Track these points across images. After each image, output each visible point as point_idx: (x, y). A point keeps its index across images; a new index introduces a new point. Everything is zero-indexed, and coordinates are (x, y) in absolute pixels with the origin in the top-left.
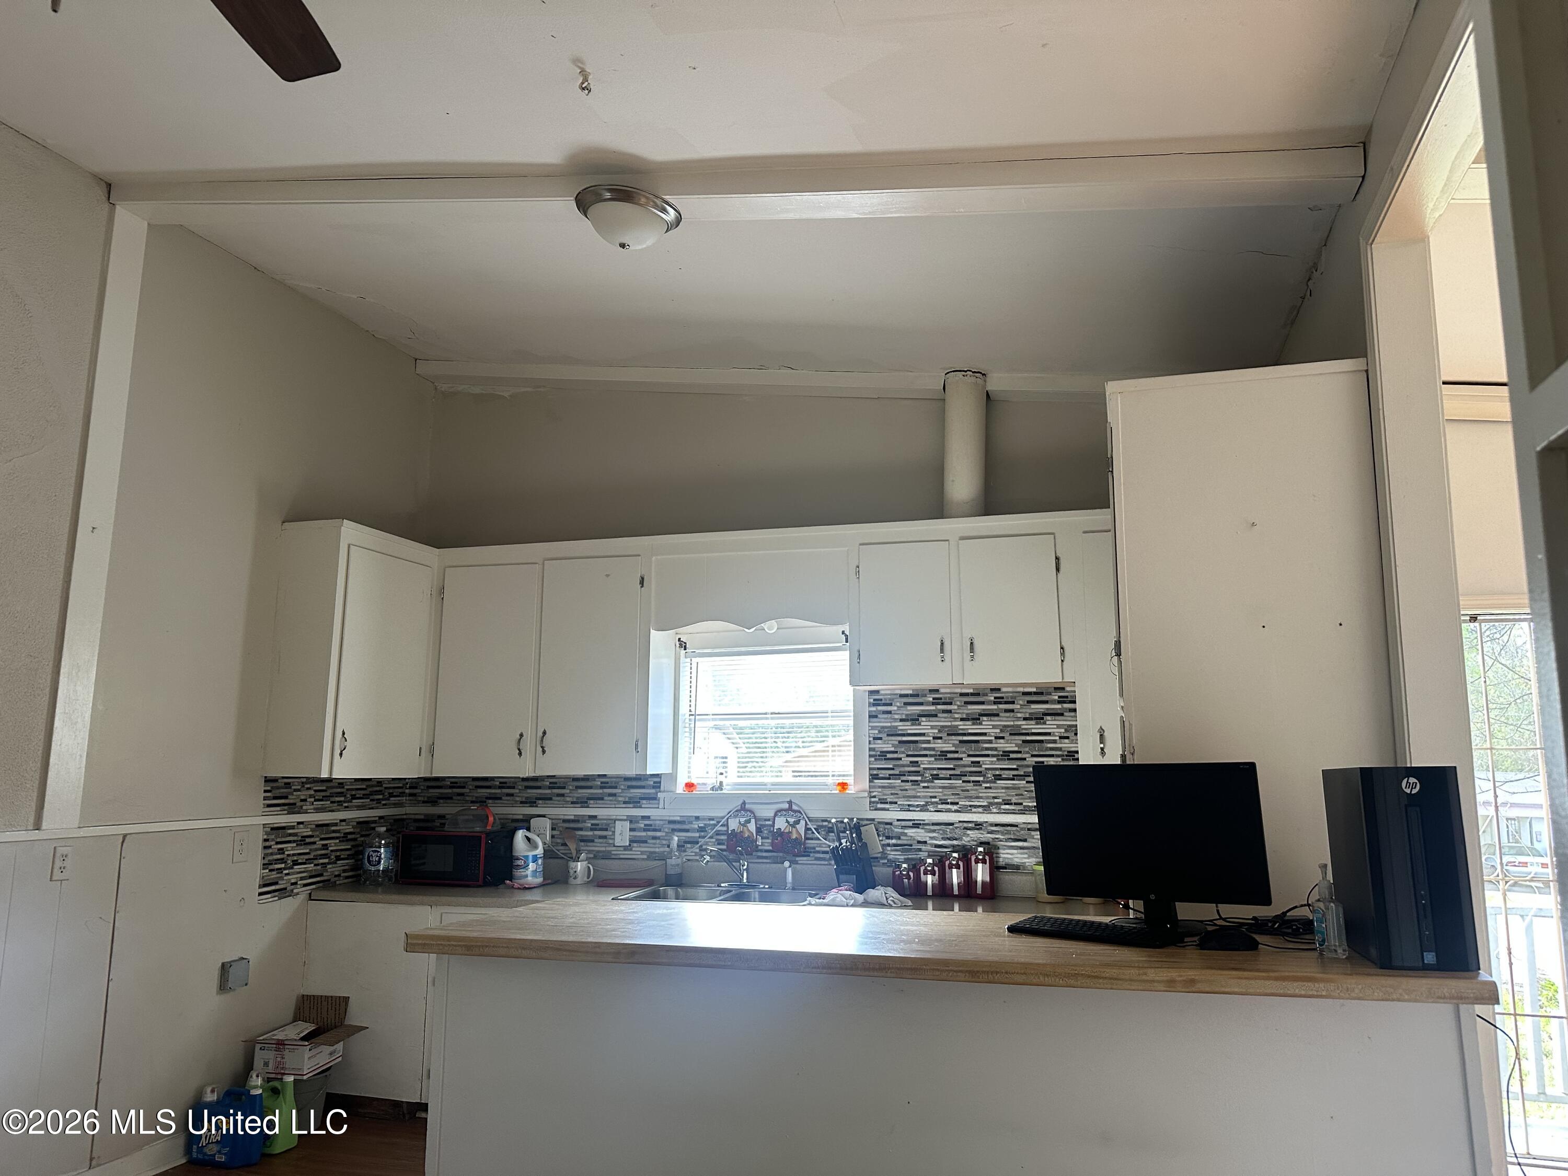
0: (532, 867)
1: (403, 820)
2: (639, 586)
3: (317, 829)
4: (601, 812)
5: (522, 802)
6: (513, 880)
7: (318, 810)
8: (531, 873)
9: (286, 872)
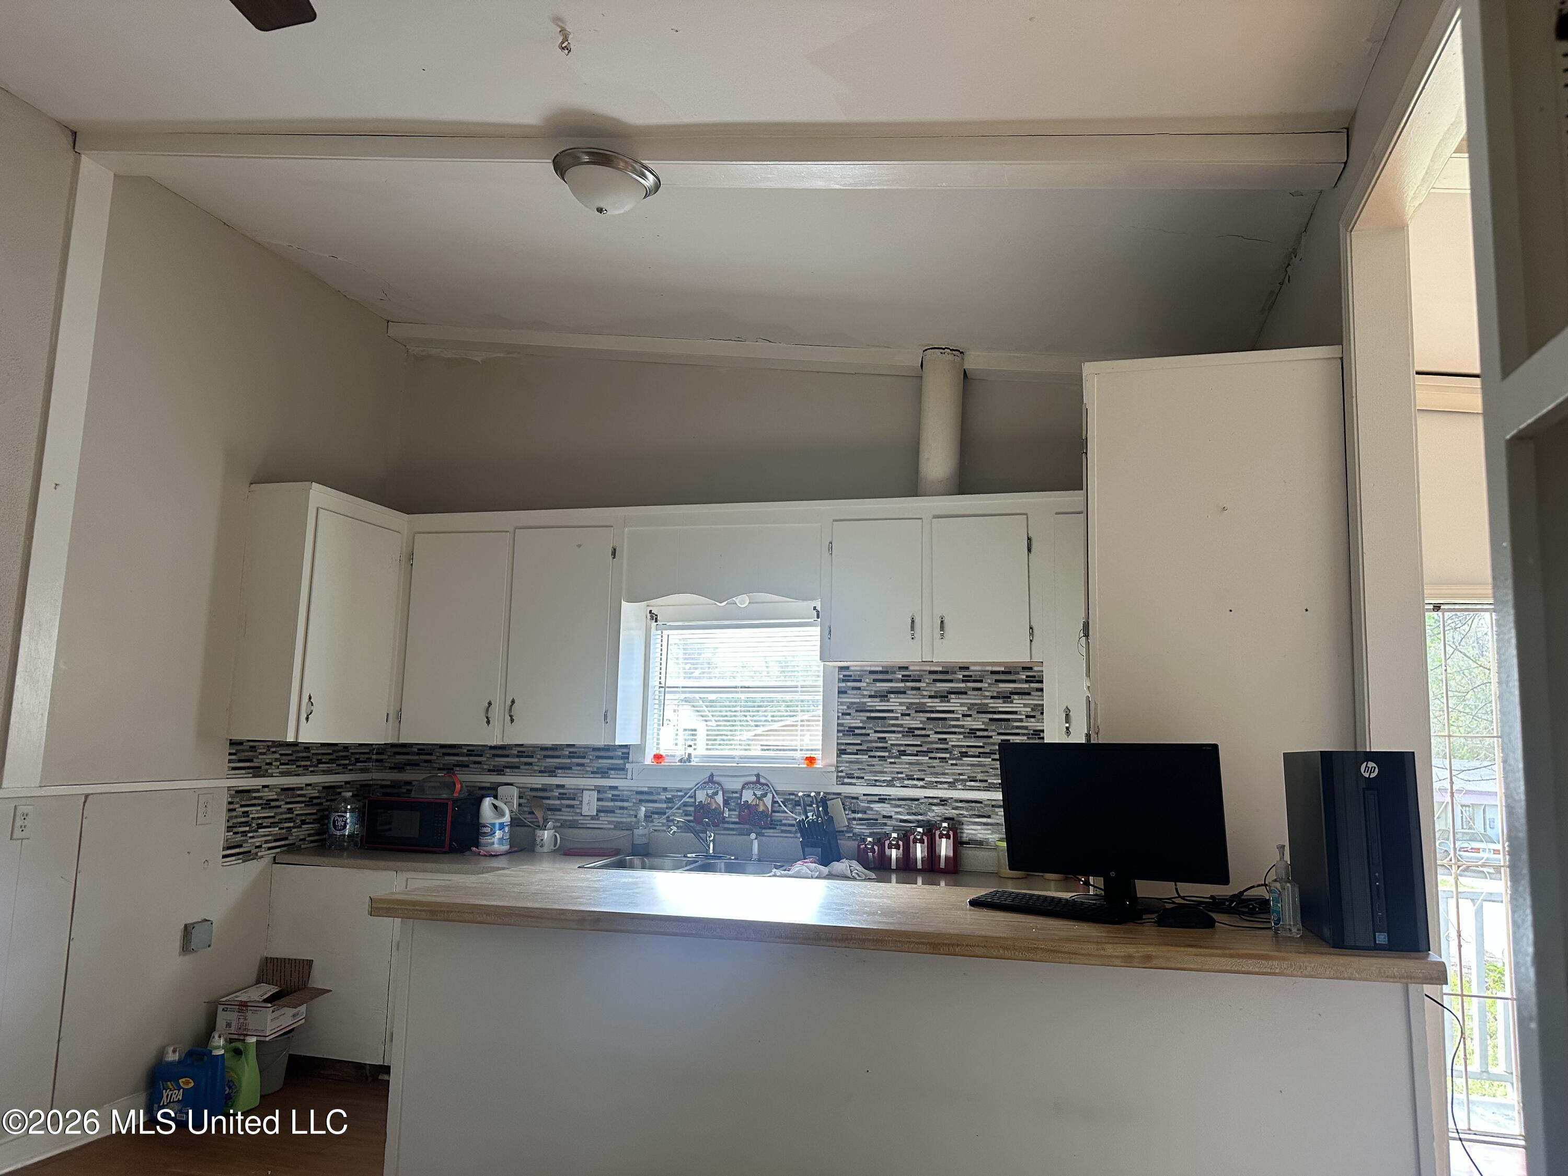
0: (498, 834)
1: (369, 785)
2: (611, 558)
3: (283, 792)
4: (570, 782)
5: (489, 770)
6: (479, 847)
7: (283, 774)
8: (497, 840)
9: (251, 835)
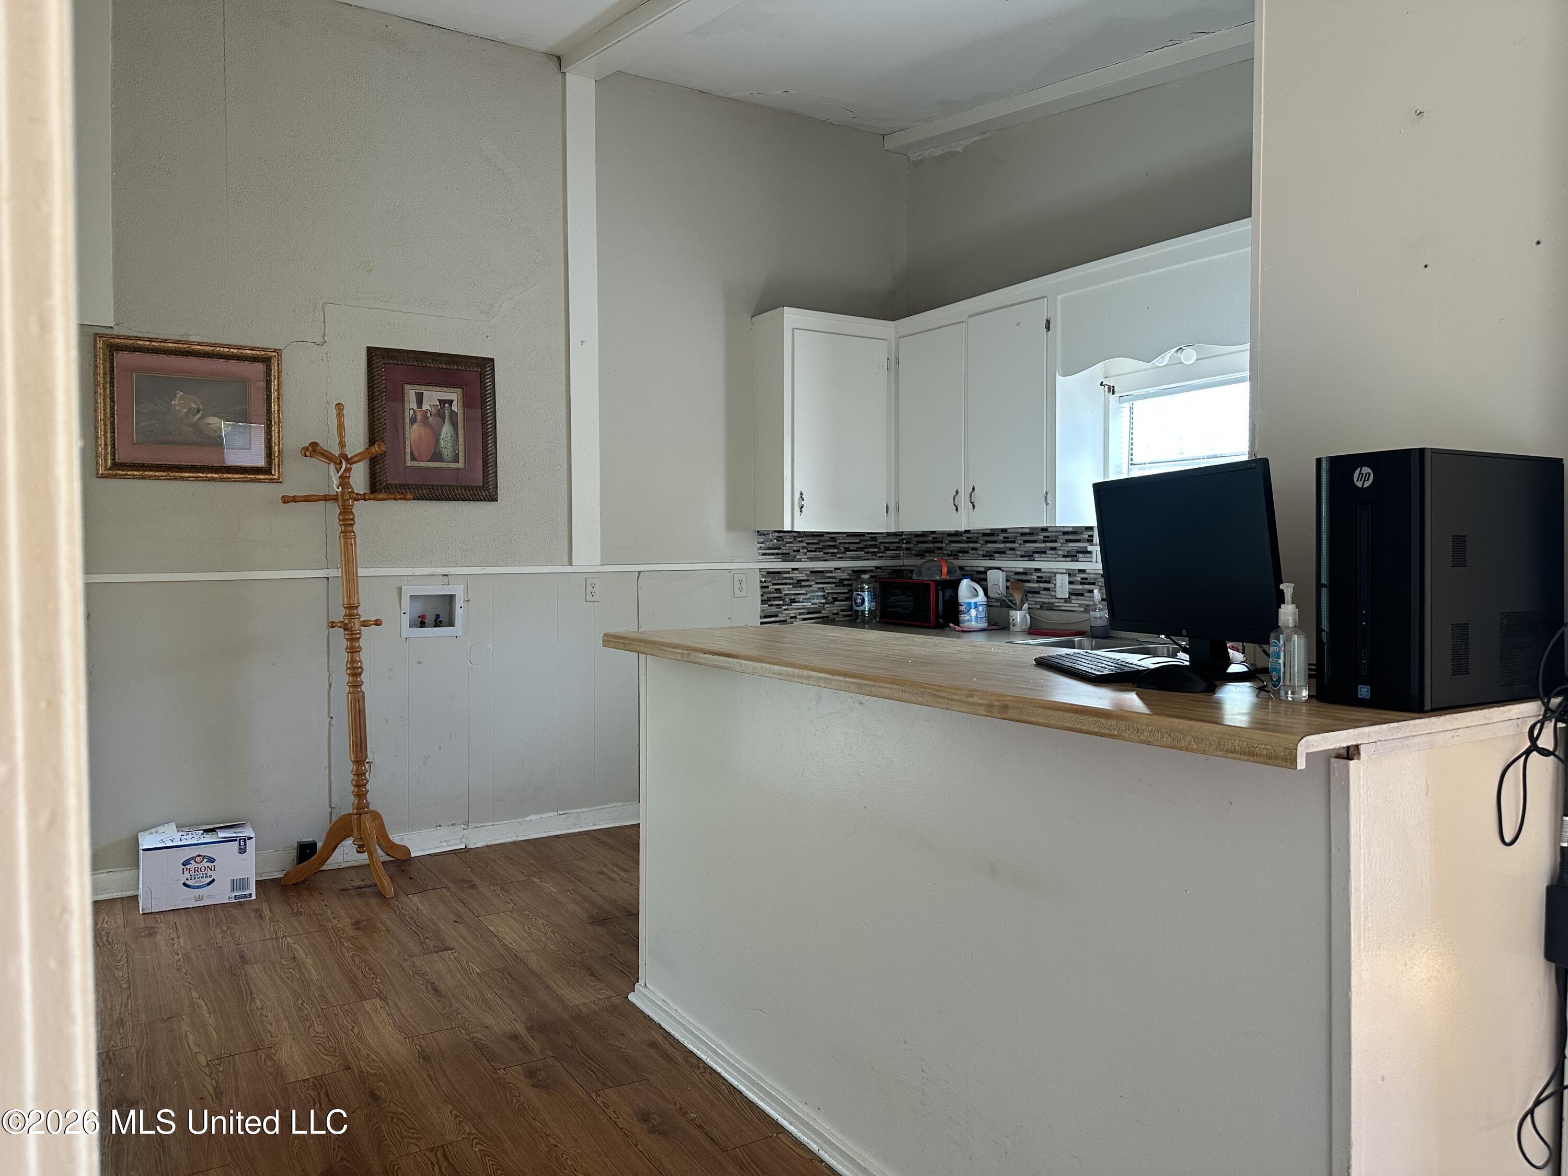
0: (973, 612)
1: (903, 571)
2: (1045, 330)
3: (813, 574)
4: (1045, 565)
5: (982, 556)
6: (961, 625)
7: (811, 559)
8: (973, 617)
